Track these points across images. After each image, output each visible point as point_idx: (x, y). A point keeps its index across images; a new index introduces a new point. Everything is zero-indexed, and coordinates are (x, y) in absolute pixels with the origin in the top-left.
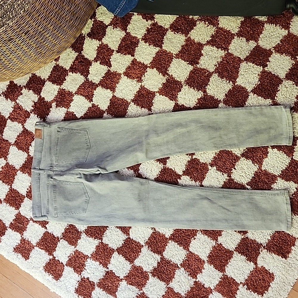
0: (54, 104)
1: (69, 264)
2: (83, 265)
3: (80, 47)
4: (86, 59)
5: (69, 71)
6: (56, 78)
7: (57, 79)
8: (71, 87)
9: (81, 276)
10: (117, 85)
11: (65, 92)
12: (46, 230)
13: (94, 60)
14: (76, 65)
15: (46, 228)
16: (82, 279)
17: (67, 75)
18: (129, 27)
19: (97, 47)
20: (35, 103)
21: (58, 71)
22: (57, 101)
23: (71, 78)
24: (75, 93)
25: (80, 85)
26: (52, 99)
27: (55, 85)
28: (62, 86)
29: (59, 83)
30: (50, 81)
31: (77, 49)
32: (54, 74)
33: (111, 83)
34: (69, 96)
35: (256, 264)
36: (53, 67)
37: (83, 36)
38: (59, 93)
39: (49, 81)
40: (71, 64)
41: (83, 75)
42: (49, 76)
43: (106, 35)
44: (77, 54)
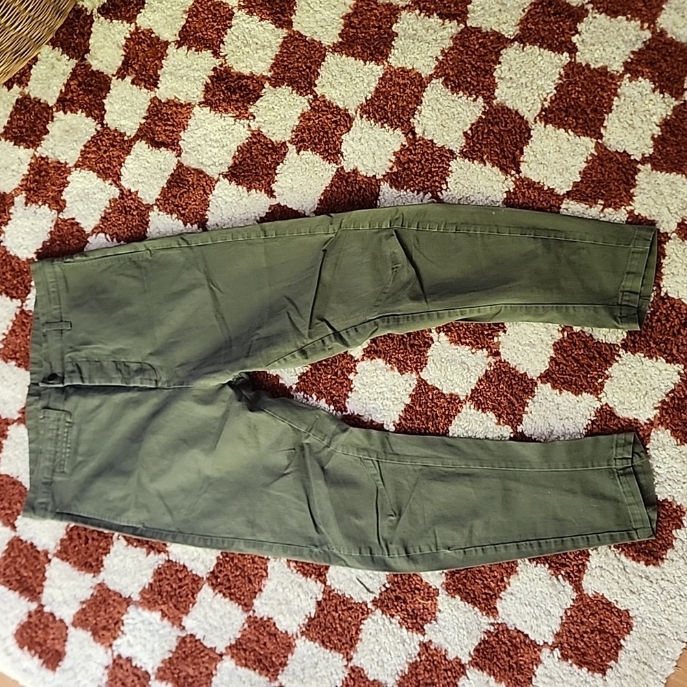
0: (20, 199)
1: (81, 620)
2: (118, 622)
3: (81, 43)
4: (98, 74)
5: (54, 109)
6: (24, 130)
7: (27, 131)
8: (63, 149)
9: (113, 651)
10: (181, 134)
11: (48, 163)
12: (13, 534)
13: (118, 73)
14: (72, 92)
15: (14, 527)
16: (114, 661)
17: (52, 121)
19: (125, 38)
21: (29, 111)
22: (28, 190)
23: (61, 128)
24: (76, 166)
25: (84, 143)
26: (16, 186)
27: (22, 147)
28: (39, 149)
29: (31, 142)
30: (9, 138)
31: (74, 50)
32: (18, 119)
33: (165, 131)
34: (60, 175)
35: (578, 587)
36: (14, 102)
37: (88, 14)
38: (33, 169)
39: (6, 140)
40: (61, 91)
41: (92, 116)
42: (5, 127)
43: (146, 5)
44: (75, 61)
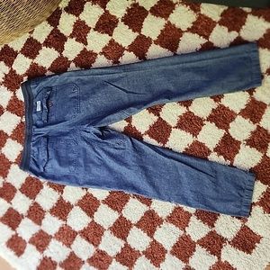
1: (32, 241)
2: (47, 244)
3: (56, 21)
4: (62, 34)
5: (42, 45)
6: (29, 51)
9: (43, 255)
10: (92, 64)
11: (38, 66)
12: (10, 206)
13: (70, 36)
14: (50, 40)
15: (11, 203)
16: (44, 258)
17: (41, 50)
18: (109, 4)
19: (74, 22)
20: (6, 76)
23: (45, 53)
24: (49, 70)
25: (53, 61)
26: (24, 73)
27: (28, 58)
28: (34, 60)
29: (32, 56)
30: (23, 53)
31: (53, 23)
32: (28, 46)
35: (219, 258)
36: (26, 39)
37: (60, 9)
38: (31, 67)
40: (46, 38)
41: (58, 50)
42: (22, 49)
43: (84, 11)
44: (52, 28)
